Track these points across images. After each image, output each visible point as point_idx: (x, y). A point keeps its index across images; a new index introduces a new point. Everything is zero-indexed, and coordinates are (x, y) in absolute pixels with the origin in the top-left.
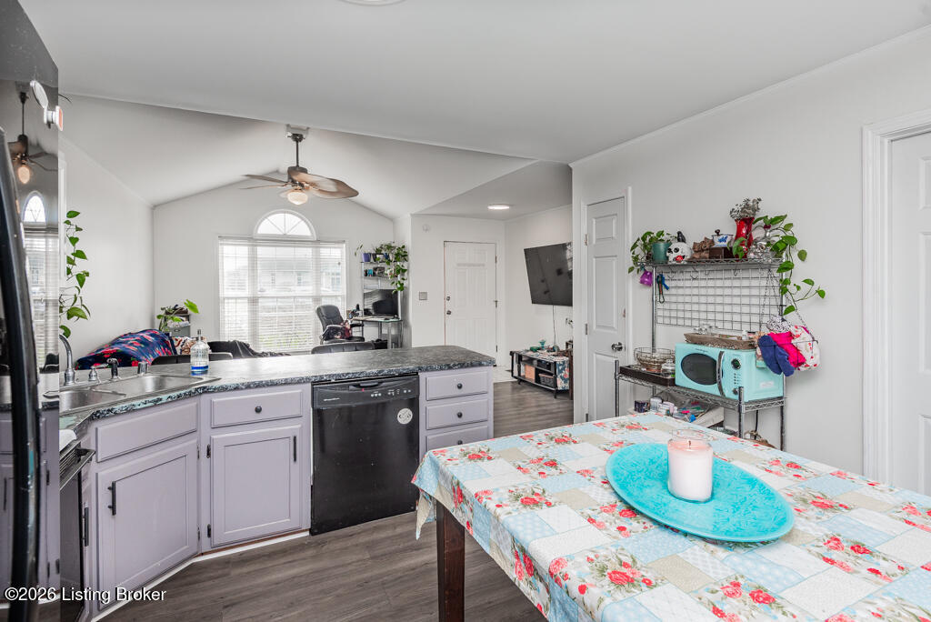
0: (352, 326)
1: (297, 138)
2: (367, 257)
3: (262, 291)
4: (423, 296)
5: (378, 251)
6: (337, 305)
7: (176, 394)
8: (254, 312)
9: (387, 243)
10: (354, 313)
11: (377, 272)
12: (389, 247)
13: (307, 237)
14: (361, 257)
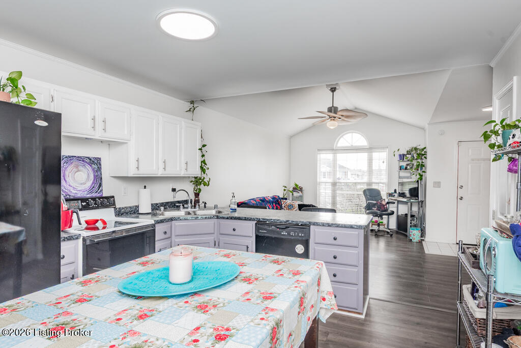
0: (388, 203)
1: (333, 90)
2: (402, 157)
3: (339, 179)
4: (437, 184)
5: (409, 153)
6: (379, 189)
7: (205, 217)
8: (334, 191)
9: (415, 146)
10: (390, 195)
11: (408, 167)
12: (416, 149)
13: (365, 146)
14: (397, 157)
